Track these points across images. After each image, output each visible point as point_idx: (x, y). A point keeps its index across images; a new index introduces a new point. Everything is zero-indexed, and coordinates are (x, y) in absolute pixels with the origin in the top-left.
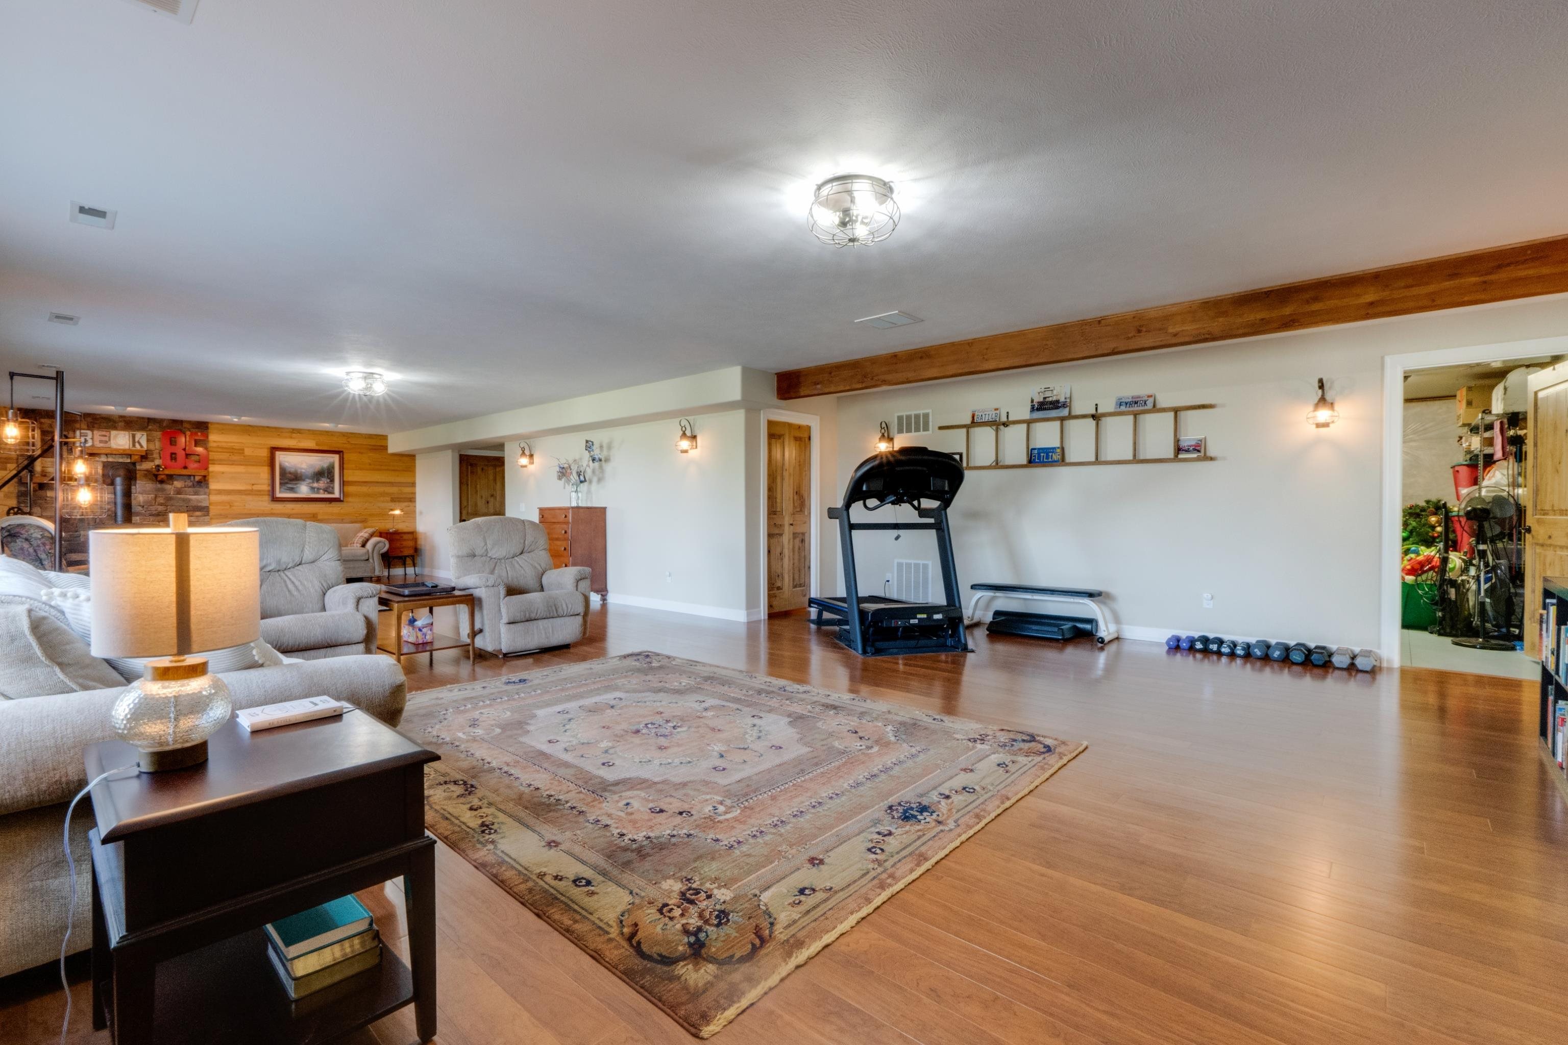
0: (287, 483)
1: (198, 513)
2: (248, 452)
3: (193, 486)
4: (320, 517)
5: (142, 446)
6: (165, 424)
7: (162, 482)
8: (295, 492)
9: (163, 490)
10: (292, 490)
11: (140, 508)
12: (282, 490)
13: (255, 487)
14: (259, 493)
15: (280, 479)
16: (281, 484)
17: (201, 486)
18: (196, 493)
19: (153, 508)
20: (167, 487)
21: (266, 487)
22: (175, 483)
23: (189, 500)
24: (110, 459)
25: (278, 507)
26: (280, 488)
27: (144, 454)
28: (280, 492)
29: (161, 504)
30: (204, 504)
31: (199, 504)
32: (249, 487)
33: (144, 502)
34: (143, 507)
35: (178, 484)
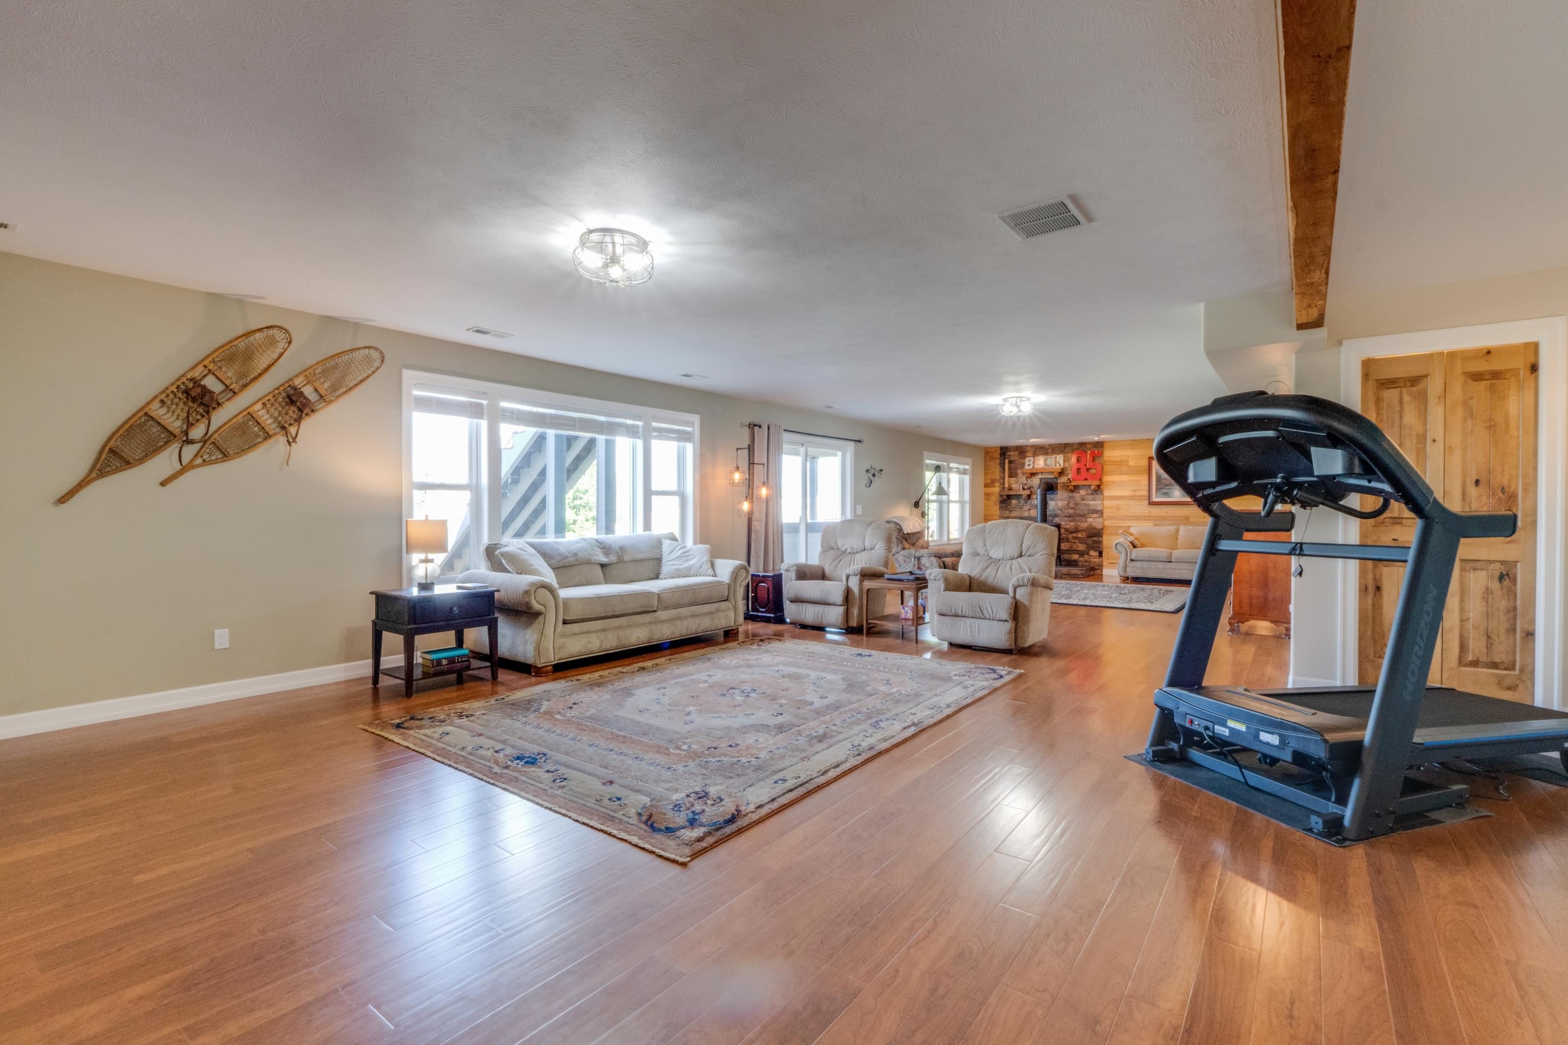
0: (1162, 488)
1: (1095, 515)
2: (1131, 463)
3: (1092, 494)
4: (1192, 520)
5: (1060, 465)
6: (1075, 447)
7: (1072, 491)
8: (1169, 497)
9: (1072, 497)
10: (1166, 494)
11: (1059, 511)
12: (1158, 494)
13: (1137, 493)
14: (1140, 498)
15: (1157, 485)
16: (1157, 489)
17: (1097, 494)
18: (1094, 500)
19: (1067, 511)
20: (1076, 495)
21: (1146, 493)
22: (1081, 491)
23: (1089, 505)
24: (1044, 477)
25: (1155, 510)
26: (1156, 493)
27: (1060, 471)
28: (1156, 497)
29: (1071, 508)
30: (1100, 508)
31: (1096, 508)
32: (1132, 494)
33: (1062, 507)
34: (1061, 510)
35: (1082, 492)
